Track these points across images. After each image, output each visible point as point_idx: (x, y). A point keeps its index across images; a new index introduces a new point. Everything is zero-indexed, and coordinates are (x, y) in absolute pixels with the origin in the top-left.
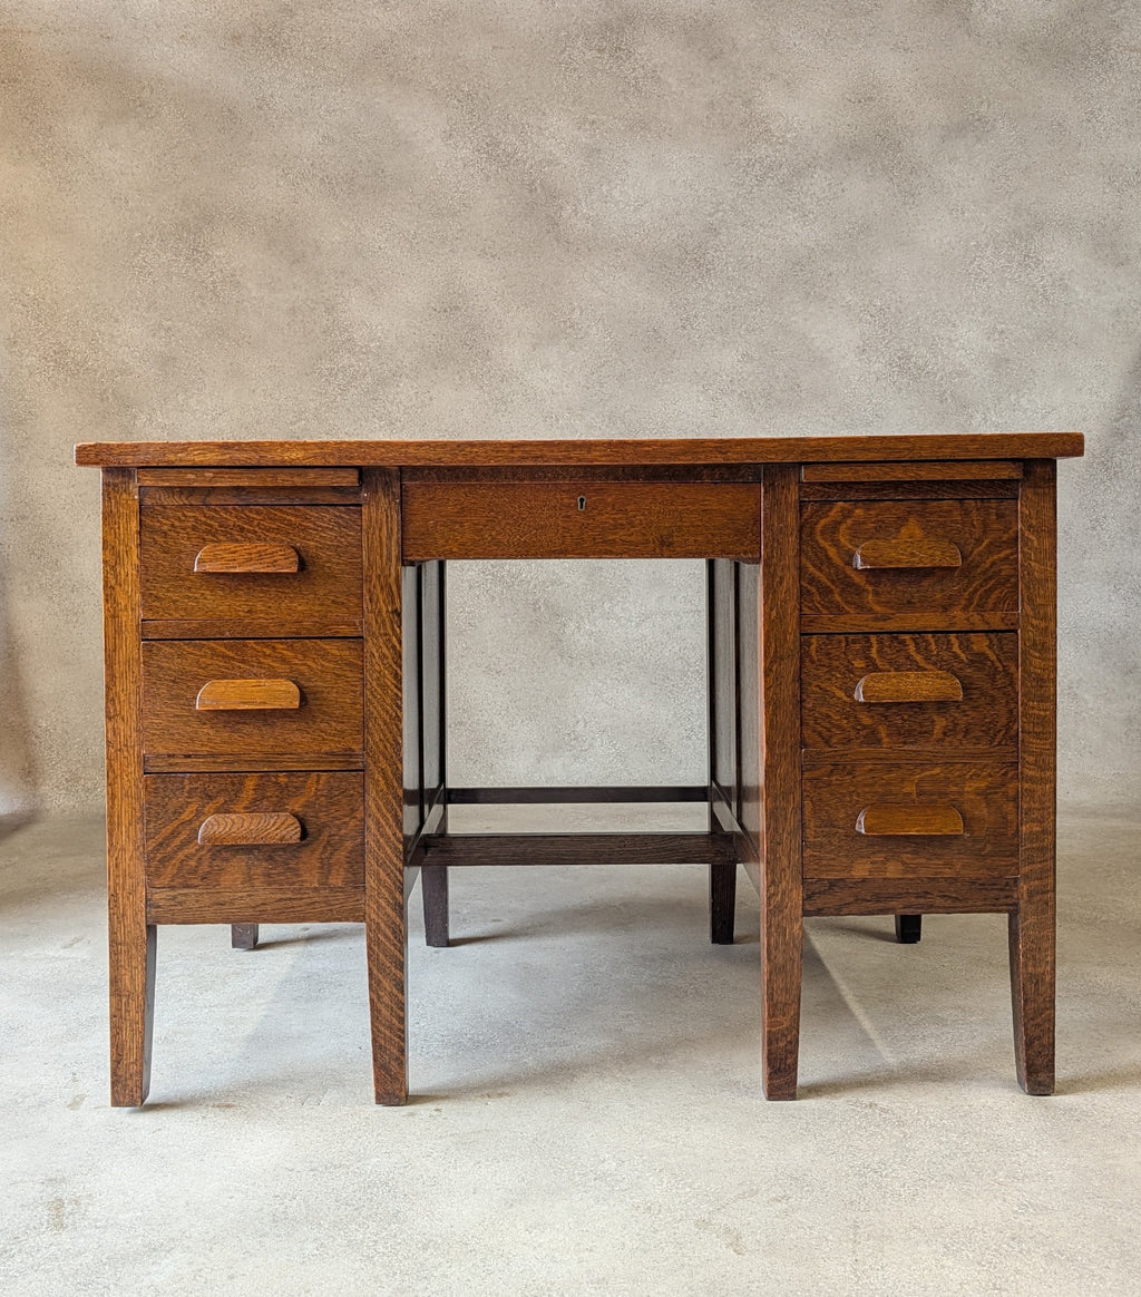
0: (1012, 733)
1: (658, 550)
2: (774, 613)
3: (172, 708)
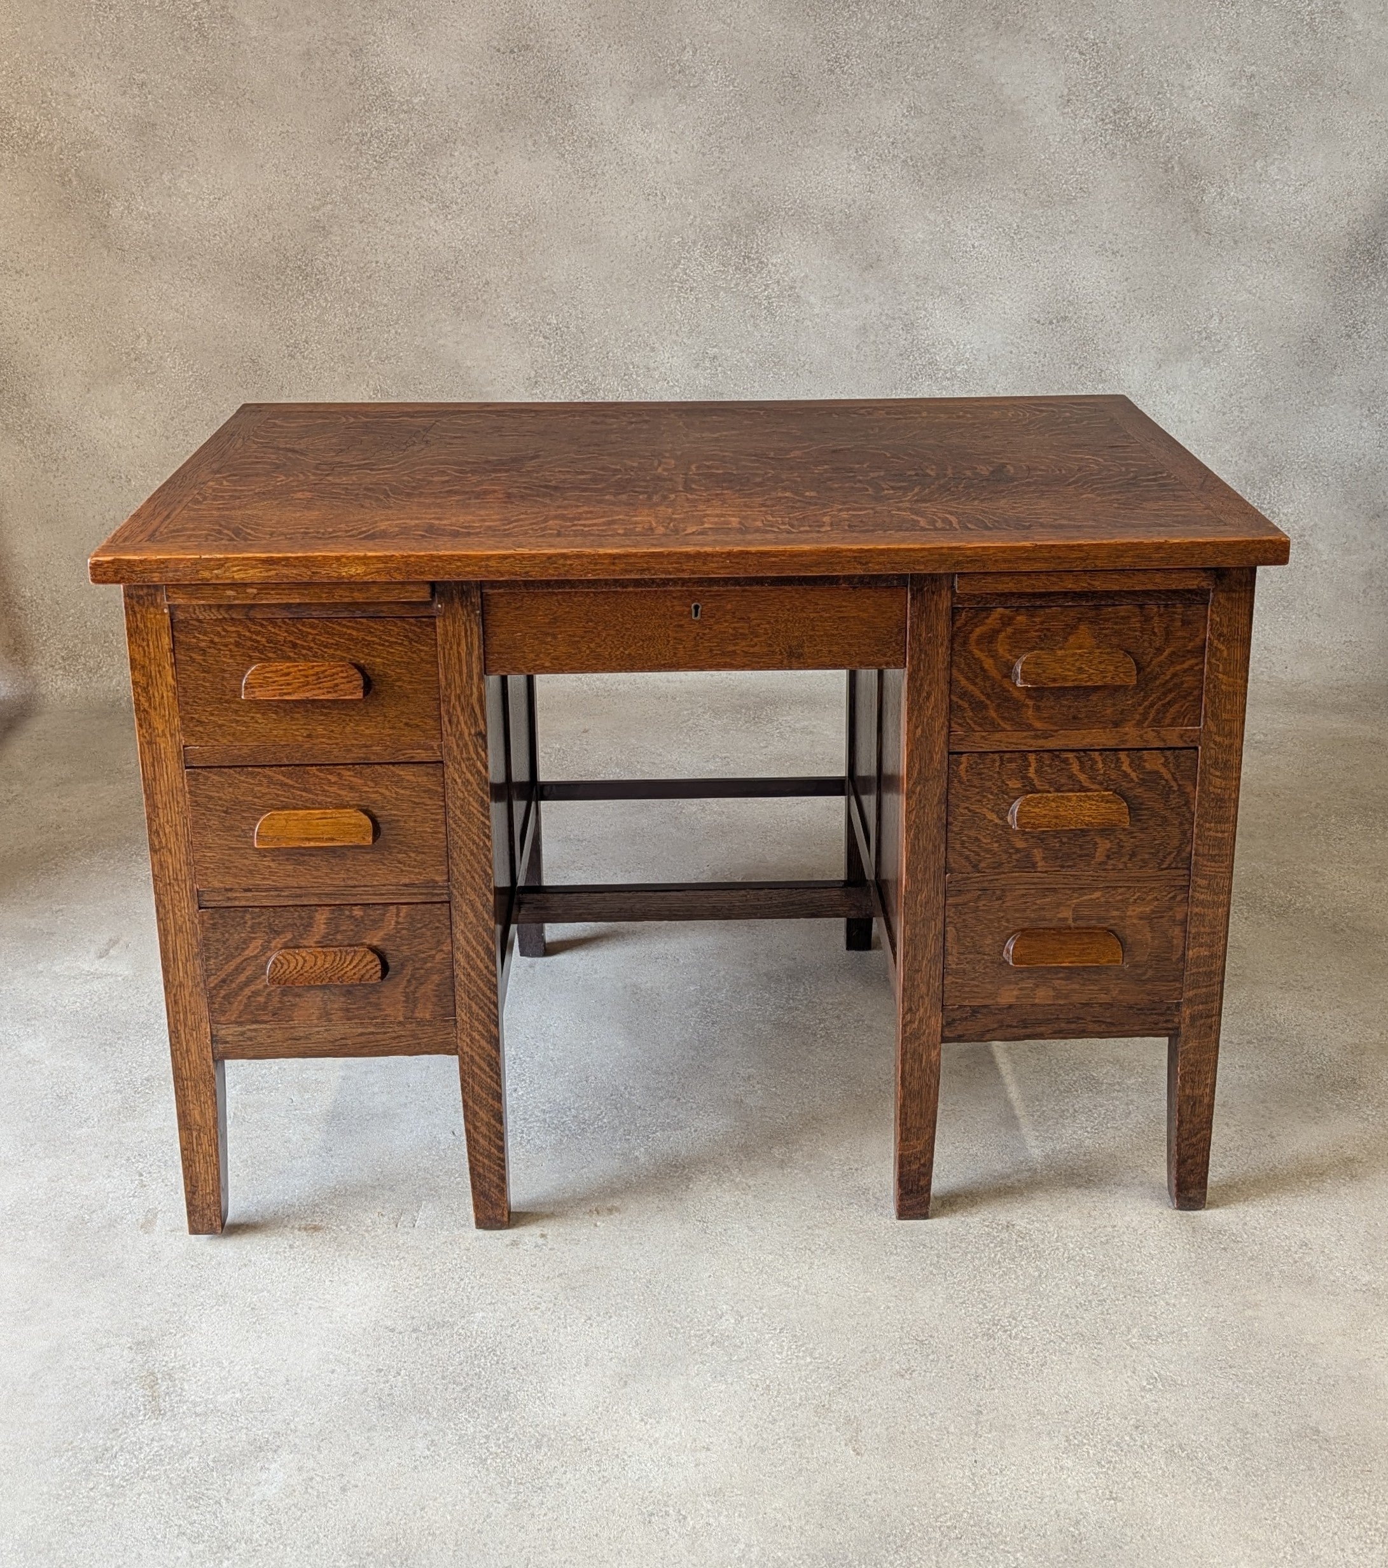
0: (1184, 855)
1: (785, 662)
2: (919, 731)
3: (225, 839)
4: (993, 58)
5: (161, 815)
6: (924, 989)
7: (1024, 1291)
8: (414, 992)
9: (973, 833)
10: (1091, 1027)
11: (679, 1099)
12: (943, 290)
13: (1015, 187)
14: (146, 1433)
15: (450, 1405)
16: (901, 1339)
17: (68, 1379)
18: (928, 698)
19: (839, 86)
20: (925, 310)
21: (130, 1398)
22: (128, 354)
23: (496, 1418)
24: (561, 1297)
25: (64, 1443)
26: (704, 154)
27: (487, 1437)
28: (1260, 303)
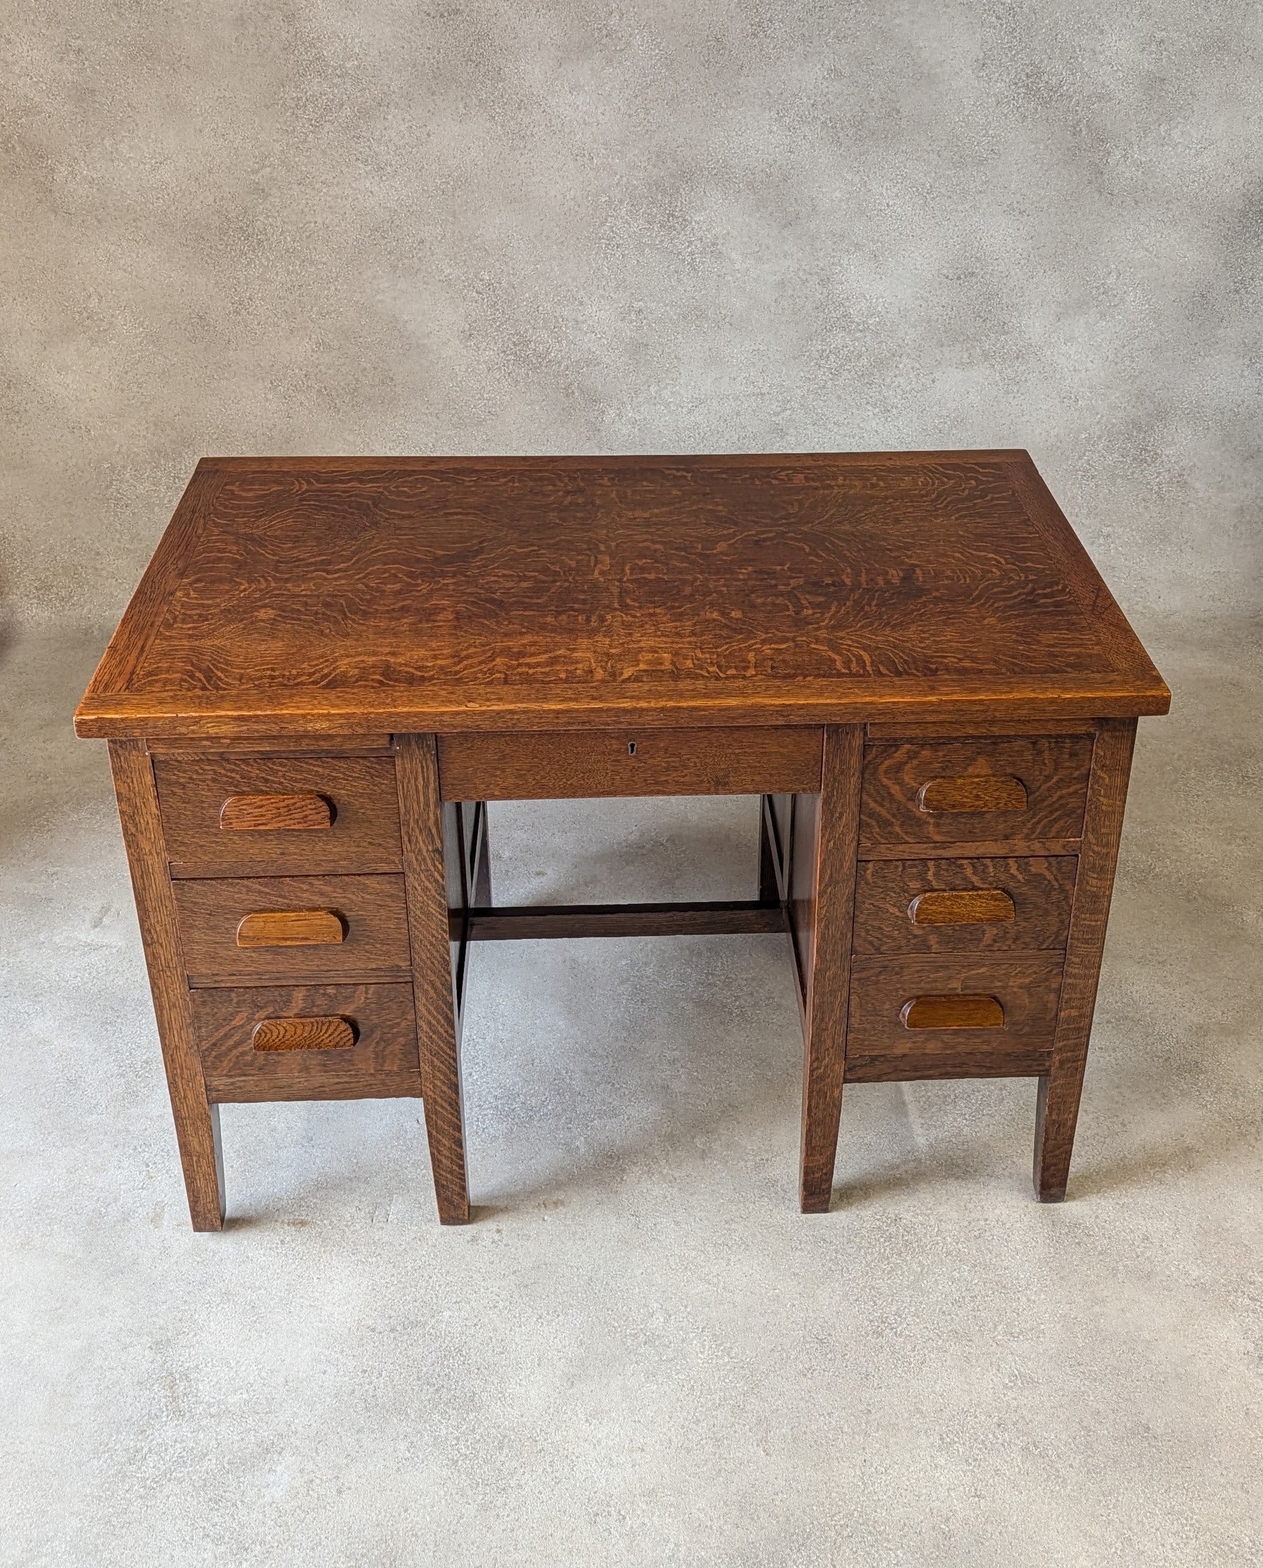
1: (712, 789)
2: (832, 844)
3: (210, 936)
4: (913, 22)
5: (152, 917)
6: (829, 1043)
7: (908, 1287)
8: (383, 1051)
9: (876, 923)
10: (973, 1070)
11: (613, 1085)
12: (858, 247)
13: (930, 148)
14: (169, 1434)
15: (425, 1407)
16: (804, 1337)
17: (99, 1380)
18: (840, 818)
19: (761, 50)
20: (841, 265)
21: (154, 1399)
22: (81, 313)
23: (465, 1420)
24: (516, 1296)
25: (100, 1444)
26: (630, 116)
27: (457, 1438)
28: (1156, 260)
